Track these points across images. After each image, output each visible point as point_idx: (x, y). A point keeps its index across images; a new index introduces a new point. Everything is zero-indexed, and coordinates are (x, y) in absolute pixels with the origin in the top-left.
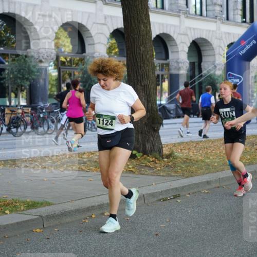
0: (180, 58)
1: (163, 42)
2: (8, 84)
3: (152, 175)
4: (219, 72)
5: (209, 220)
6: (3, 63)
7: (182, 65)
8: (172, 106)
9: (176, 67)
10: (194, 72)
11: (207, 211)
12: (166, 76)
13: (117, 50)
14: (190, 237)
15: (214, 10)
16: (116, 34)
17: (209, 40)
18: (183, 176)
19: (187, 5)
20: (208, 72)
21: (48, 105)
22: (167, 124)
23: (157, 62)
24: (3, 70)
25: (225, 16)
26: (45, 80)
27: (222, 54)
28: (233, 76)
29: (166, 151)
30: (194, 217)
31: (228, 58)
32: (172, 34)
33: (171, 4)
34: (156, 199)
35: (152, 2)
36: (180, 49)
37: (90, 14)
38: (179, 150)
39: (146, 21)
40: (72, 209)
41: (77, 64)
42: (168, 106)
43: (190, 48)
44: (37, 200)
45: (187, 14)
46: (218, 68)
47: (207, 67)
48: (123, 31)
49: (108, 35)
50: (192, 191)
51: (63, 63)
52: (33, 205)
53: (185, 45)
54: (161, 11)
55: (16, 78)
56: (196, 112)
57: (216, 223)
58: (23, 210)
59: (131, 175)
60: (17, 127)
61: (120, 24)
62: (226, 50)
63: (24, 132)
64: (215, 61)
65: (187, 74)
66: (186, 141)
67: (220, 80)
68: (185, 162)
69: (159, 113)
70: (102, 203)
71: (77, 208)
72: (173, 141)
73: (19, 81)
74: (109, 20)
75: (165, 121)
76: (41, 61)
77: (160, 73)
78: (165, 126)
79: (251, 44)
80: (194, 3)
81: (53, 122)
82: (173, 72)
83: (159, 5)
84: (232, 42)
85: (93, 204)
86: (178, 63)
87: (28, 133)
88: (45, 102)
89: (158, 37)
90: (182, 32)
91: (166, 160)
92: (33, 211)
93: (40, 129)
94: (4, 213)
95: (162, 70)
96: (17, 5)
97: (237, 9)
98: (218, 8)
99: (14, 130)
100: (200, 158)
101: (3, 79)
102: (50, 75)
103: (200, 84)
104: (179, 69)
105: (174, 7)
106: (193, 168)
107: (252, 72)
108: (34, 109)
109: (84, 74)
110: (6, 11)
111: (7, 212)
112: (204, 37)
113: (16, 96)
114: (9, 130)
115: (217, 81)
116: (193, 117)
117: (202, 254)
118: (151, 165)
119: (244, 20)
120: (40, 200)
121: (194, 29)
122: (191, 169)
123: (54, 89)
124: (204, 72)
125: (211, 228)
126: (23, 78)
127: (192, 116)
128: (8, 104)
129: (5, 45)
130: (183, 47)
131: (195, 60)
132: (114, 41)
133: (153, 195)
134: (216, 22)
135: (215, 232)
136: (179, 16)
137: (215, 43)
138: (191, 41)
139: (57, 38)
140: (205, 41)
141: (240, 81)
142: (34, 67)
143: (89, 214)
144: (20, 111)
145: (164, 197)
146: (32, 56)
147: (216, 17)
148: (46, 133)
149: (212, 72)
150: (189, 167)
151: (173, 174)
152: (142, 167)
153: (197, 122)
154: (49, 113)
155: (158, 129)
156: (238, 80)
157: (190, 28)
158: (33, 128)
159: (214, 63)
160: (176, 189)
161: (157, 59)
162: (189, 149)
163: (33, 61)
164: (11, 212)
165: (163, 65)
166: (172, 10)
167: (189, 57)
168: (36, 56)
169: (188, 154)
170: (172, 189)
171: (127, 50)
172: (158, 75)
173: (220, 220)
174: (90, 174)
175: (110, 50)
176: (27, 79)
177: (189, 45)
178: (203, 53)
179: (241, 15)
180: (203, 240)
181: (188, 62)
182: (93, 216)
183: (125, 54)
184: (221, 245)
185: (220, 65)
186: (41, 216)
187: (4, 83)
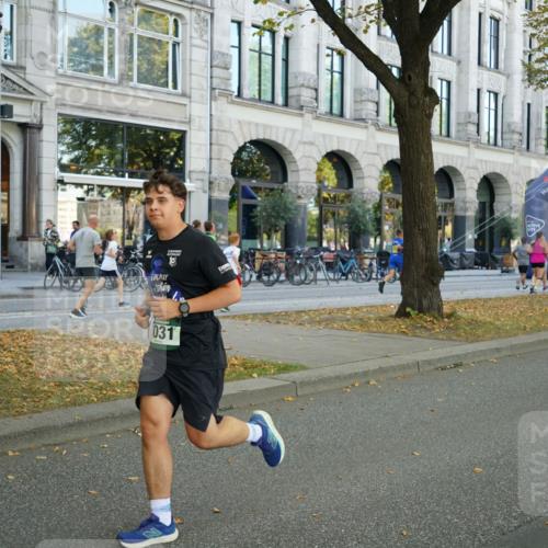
0: (468, 196)
1: (447, 177)
2: (260, 223)
3: (429, 338)
4: (516, 215)
6: (255, 198)
7: (470, 205)
8: (456, 255)
9: (462, 207)
10: (484, 214)
12: (449, 219)
13: (391, 185)
15: (511, 139)
16: (391, 166)
17: (505, 175)
18: (467, 341)
19: (478, 132)
20: (502, 214)
21: (306, 249)
22: (448, 276)
23: (439, 201)
24: (255, 206)
25: (525, 146)
26: (303, 220)
28: (532, 220)
29: (446, 309)
31: (527, 197)
32: (458, 168)
33: (458, 131)
34: (432, 367)
35: (435, 128)
36: (468, 185)
37: (360, 142)
38: (463, 309)
39: (427, 152)
40: (332, 375)
41: (342, 201)
42: (451, 255)
43: (479, 184)
44: (289, 362)
45: (478, 143)
46: (514, 209)
47: (500, 209)
48: (399, 162)
49: (381, 167)
50: (477, 359)
51: (326, 200)
52: (285, 369)
53: (474, 181)
54: (446, 139)
55: (269, 216)
56: (485, 263)
58: (274, 374)
59: (403, 337)
60: (268, 275)
61: (396, 154)
62: (525, 188)
63: (277, 281)
64: (510, 201)
65: (475, 217)
67: (517, 223)
68: (470, 324)
69: (441, 263)
70: (366, 369)
71: (338, 374)
72: (456, 298)
73: (273, 220)
74: (382, 149)
75: (446, 273)
76: (299, 197)
77: (443, 214)
78: (446, 279)
80: (487, 130)
81: (311, 270)
82: (459, 213)
83: (444, 132)
84: (533, 177)
85: (357, 371)
86: (465, 202)
87: (282, 282)
88: (303, 245)
89: (442, 171)
90: (471, 165)
91: (446, 320)
92: (285, 376)
93: (296, 278)
94: (251, 376)
95: (445, 210)
96: (274, 130)
97: (540, 138)
98: (516, 137)
99: (265, 278)
100: (488, 319)
101: (254, 217)
102: (310, 213)
103: (491, 228)
104: (466, 210)
105: (462, 134)
106: (480, 332)
108: (290, 254)
109: (350, 214)
110: (261, 137)
111: (255, 375)
112: (498, 171)
113: (269, 238)
114: (259, 278)
115: (512, 225)
116: (481, 269)
118: (429, 326)
120: (294, 363)
121: (486, 162)
122: (477, 333)
123: (314, 230)
124: (497, 214)
126: (278, 217)
127: (480, 267)
128: (259, 247)
129: (258, 177)
130: (472, 183)
131: (486, 199)
132: (387, 175)
133: (429, 362)
134: (513, 153)
136: (468, 146)
137: (511, 179)
138: (482, 176)
139: (320, 170)
140: (499, 177)
141: (541, 226)
142: (291, 203)
143: (352, 381)
144: (273, 256)
145: (443, 365)
146: (289, 191)
147: (514, 148)
148: (302, 282)
149: (506, 215)
150: (474, 330)
151: (455, 338)
152: (417, 328)
153: (486, 276)
154: (307, 259)
155: (438, 282)
156: (539, 225)
157: (481, 161)
158: (287, 276)
159: (509, 203)
160: (458, 356)
161: (439, 197)
162: (475, 308)
163: (290, 196)
164: (259, 375)
165: (446, 204)
166: (460, 139)
167: (479, 195)
168: (294, 191)
169: (473, 314)
170: (453, 356)
171: (403, 186)
172: (440, 217)
174: (354, 334)
175: (382, 185)
176: (283, 218)
177: (479, 181)
178: (497, 192)
181: (477, 201)
182: (357, 385)
183: (401, 190)
185: (516, 206)
186: (294, 382)
187: (256, 222)
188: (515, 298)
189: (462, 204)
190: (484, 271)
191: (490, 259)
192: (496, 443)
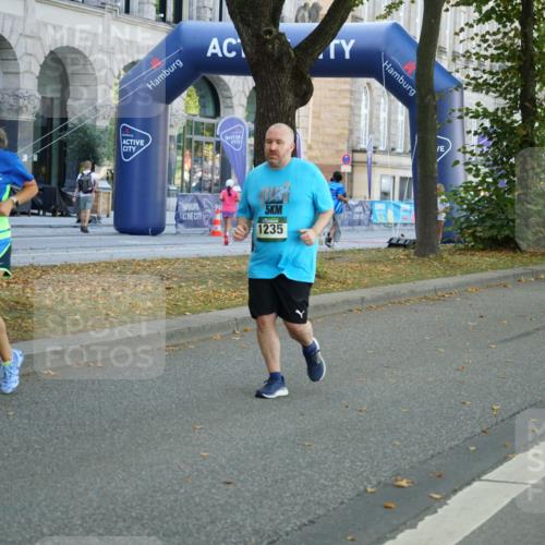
4: (104, 123)
5: (50, 433)
7: (26, 102)
9: (11, 105)
11: (48, 415)
14: (6, 469)
17: (87, 53)
20: (80, 120)
25: (121, 4)
27: (113, 85)
28: (131, 131)
30: (20, 426)
31: (122, 93)
32: (6, 36)
36: (23, 67)
38: (5, 284)
43: (44, 66)
46: (101, 112)
53: (33, 61)
56: (50, 205)
57: (66, 439)
62: (120, 76)
65: (35, 123)
66: (22, 265)
67: (105, 138)
79: (173, 67)
82: (6, 116)
84: (135, 59)
86: (17, 97)
90: (28, 32)
103: (63, 144)
104: (19, 110)
107: (171, 126)
112: (77, 44)
115: (97, 141)
116: (44, 215)
117: (27, 504)
119: (162, 15)
121: (55, 26)
122: (24, 325)
124: (72, 120)
125: (52, 449)
127: (41, 213)
130: (30, 63)
134: (102, 15)
135: (61, 457)
138: (47, 53)
141: (146, 143)
147: (103, 6)
149: (88, 122)
150: (19, 321)
153: (50, 227)
156: (142, 142)
159: (92, 102)
167: (39, 91)
169: (21, 292)
173: (74, 433)
177: (42, 60)
179: (156, 5)
180: (32, 475)
184: (69, 485)
188: (95, 265)
189: (12, 101)
190: (49, 220)
191: (59, 198)
192: (43, 515)
